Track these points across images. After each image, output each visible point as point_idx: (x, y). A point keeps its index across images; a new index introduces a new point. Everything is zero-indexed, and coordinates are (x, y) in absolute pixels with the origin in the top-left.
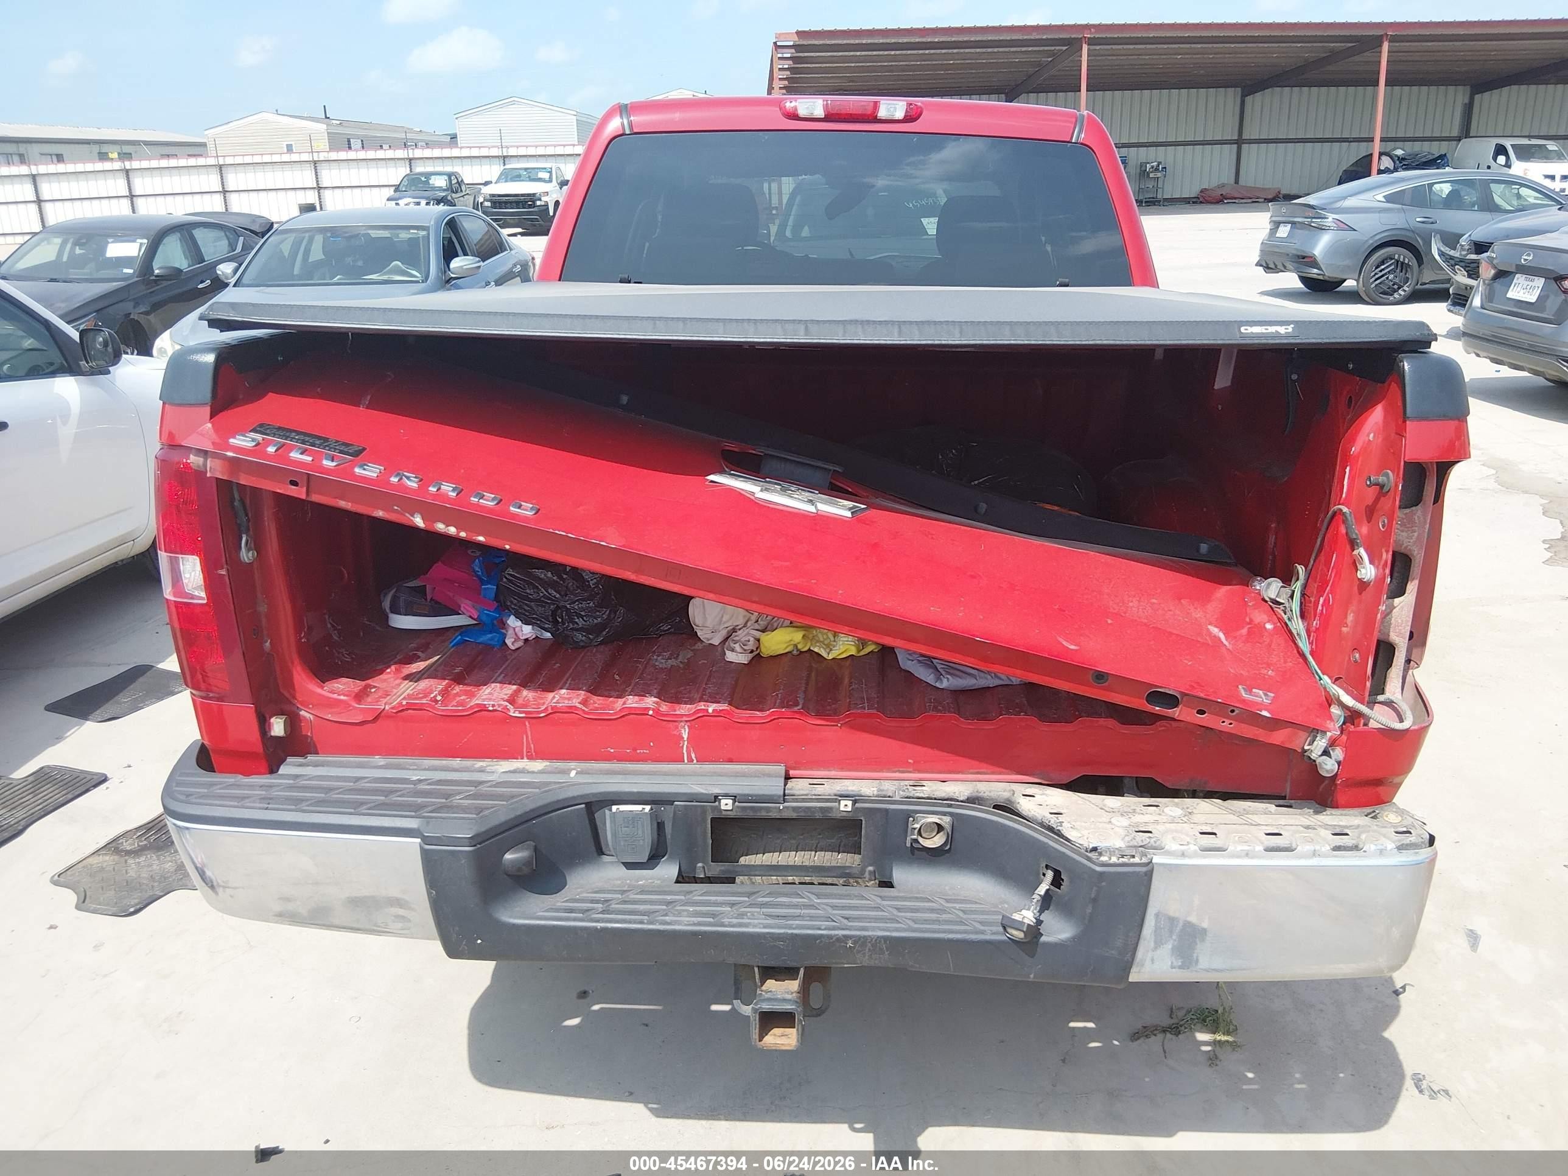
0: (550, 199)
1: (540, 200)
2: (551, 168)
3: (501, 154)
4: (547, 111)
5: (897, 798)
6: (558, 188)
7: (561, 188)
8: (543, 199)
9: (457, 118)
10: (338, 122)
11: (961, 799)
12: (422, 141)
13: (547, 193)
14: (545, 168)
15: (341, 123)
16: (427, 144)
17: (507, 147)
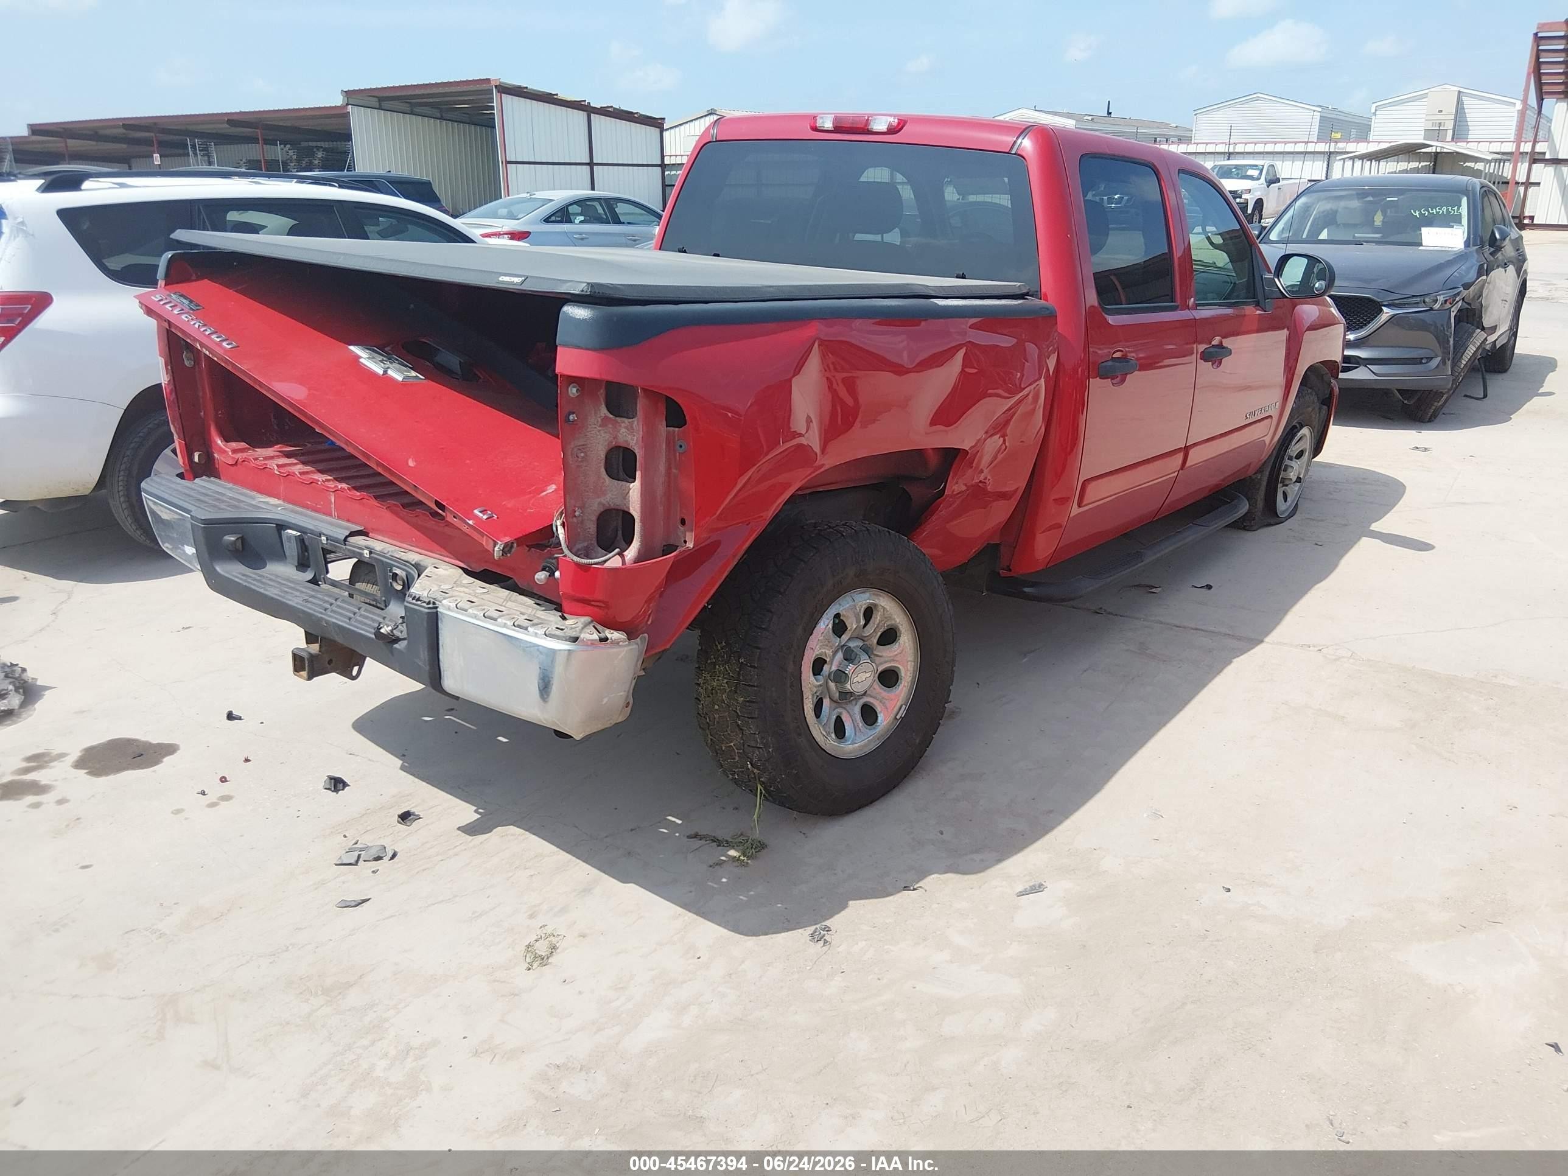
0: (1252, 196)
1: (1240, 197)
2: (1263, 166)
3: (1227, 151)
4: (1290, 108)
5: (388, 555)
6: (1265, 185)
7: (1268, 187)
8: (1243, 196)
9: (1196, 115)
10: (1090, 118)
11: (413, 563)
12: (1174, 136)
13: (1250, 191)
14: (1257, 166)
15: (1092, 120)
16: (1179, 140)
17: (1235, 144)
